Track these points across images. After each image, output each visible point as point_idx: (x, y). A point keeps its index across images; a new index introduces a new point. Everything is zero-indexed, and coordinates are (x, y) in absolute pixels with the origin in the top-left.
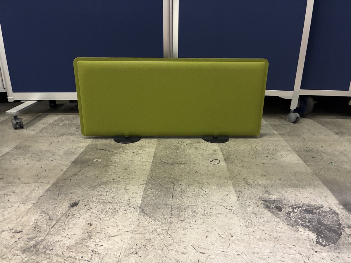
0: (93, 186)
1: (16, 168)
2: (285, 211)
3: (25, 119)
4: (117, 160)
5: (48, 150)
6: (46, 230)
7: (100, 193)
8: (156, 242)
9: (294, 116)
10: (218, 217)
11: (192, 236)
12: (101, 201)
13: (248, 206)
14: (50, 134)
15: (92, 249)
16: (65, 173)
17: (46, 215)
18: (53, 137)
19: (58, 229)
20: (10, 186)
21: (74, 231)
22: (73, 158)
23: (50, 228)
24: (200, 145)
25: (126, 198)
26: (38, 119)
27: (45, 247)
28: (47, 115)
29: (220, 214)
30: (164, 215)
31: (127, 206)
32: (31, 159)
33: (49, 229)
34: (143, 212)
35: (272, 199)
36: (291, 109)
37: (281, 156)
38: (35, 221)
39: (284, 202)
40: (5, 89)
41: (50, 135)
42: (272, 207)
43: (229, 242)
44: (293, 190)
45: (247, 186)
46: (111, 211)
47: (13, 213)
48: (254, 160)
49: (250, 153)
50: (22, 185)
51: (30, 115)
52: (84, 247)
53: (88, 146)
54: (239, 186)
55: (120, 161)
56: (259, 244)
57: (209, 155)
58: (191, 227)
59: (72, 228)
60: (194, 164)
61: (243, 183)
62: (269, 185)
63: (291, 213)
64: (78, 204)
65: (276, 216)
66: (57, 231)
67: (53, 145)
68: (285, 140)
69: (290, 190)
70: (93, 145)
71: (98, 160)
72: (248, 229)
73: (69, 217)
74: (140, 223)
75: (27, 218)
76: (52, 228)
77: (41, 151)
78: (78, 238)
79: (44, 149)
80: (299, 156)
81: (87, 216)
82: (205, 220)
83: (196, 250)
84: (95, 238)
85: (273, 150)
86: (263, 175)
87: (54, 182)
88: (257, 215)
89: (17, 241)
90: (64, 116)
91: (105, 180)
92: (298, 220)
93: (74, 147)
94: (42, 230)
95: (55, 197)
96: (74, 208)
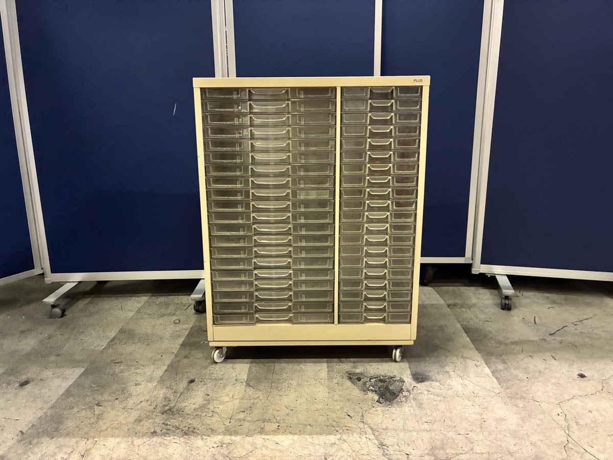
0: (204, 366)
1: (129, 352)
2: (363, 381)
5: (153, 333)
6: (175, 400)
7: (211, 372)
8: (259, 405)
10: (308, 387)
12: (213, 378)
13: (335, 378)
15: (212, 410)
16: (176, 356)
17: (171, 389)
18: (153, 318)
19: (183, 398)
20: (131, 368)
21: (196, 399)
22: (181, 341)
25: (234, 375)
27: (177, 410)
29: (310, 385)
30: (265, 387)
31: (236, 381)
32: (140, 343)
33: (177, 399)
34: (248, 385)
35: (356, 372)
38: (164, 394)
39: (365, 374)
41: (150, 316)
42: (354, 379)
46: (222, 385)
50: (141, 367)
52: (206, 409)
53: (192, 327)
54: (331, 362)
58: (285, 395)
59: (194, 398)
63: (367, 382)
64: (195, 381)
65: (355, 385)
66: (183, 400)
70: (197, 326)
72: (330, 394)
73: (190, 390)
74: (246, 393)
75: (157, 392)
77: (147, 335)
78: (200, 403)
79: (149, 332)
81: (204, 389)
82: (298, 389)
83: (287, 409)
84: (213, 403)
87: (169, 364)
88: (340, 384)
92: (370, 387)
93: (177, 329)
94: (171, 399)
95: (174, 376)
96: (193, 384)
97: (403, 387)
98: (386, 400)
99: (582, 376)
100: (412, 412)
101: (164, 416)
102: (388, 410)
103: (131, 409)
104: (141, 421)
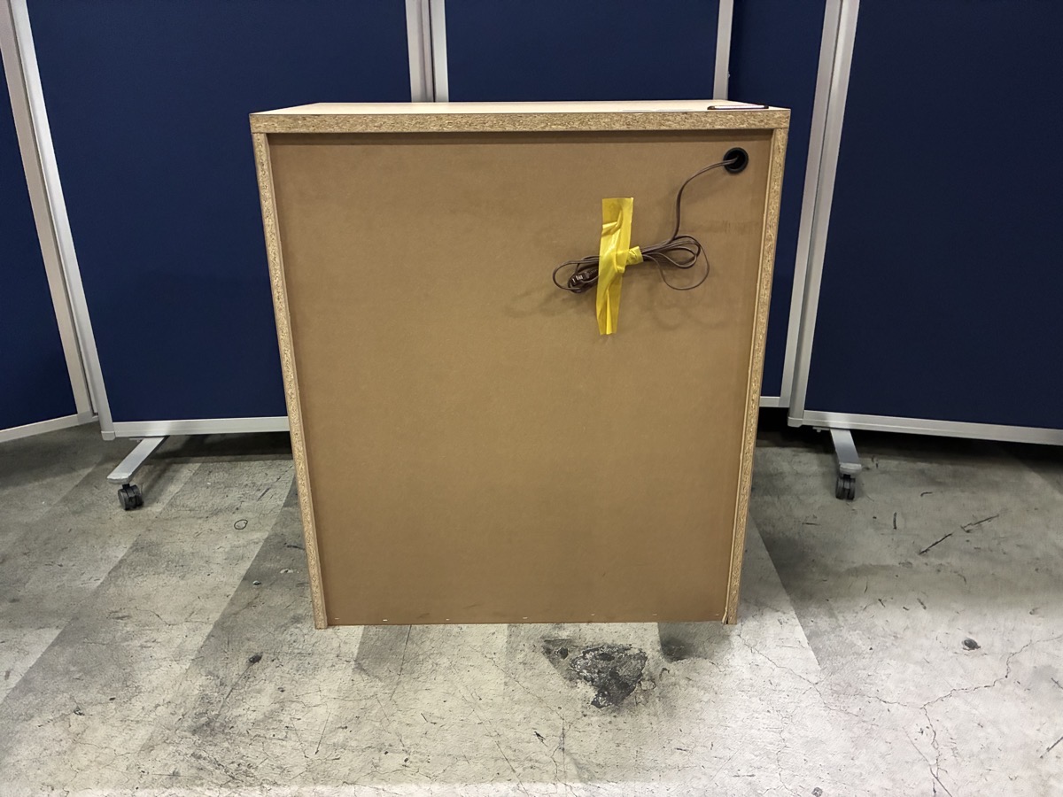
0: (282, 626)
1: (146, 594)
2: (571, 656)
5: (194, 551)
6: (220, 701)
7: (294, 638)
10: (469, 671)
11: (425, 701)
12: (296, 651)
13: (520, 651)
14: (191, 510)
15: (286, 724)
17: (216, 677)
19: (236, 698)
21: (259, 700)
25: (335, 644)
29: (473, 666)
30: (390, 671)
31: (337, 659)
32: (169, 573)
33: (224, 698)
35: (559, 638)
38: (202, 689)
39: (577, 641)
41: (192, 513)
42: (555, 652)
43: (474, 707)
46: (311, 667)
50: (165, 628)
52: (275, 722)
56: (514, 708)
58: (425, 689)
59: (255, 697)
63: (579, 659)
64: (260, 658)
65: (555, 666)
66: (236, 702)
71: (287, 571)
72: (507, 687)
74: (354, 685)
75: (188, 684)
76: (227, 697)
78: (266, 710)
81: (276, 676)
82: (450, 676)
83: (426, 720)
84: (290, 709)
87: (217, 619)
88: (528, 665)
89: (181, 719)
91: (300, 612)
92: (584, 671)
94: (213, 700)
95: (223, 647)
96: (256, 665)
97: (643, 672)
98: (610, 698)
99: (971, 645)
100: (655, 727)
101: (196, 738)
102: (610, 722)
103: (138, 722)
104: (151, 748)
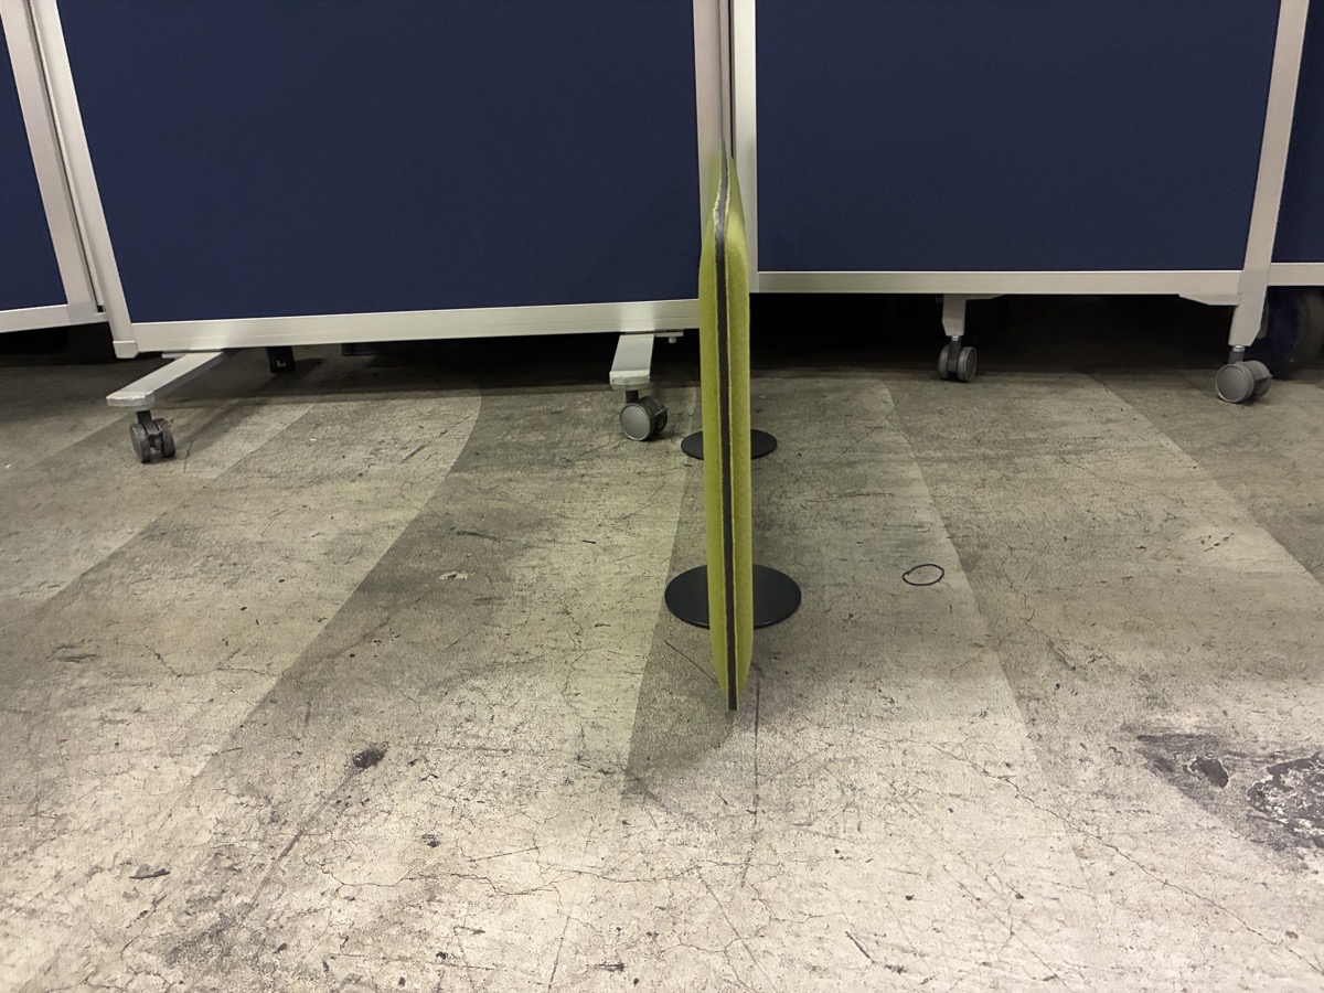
0: (439, 684)
1: (146, 614)
2: (1242, 781)
3: (178, 422)
4: (531, 576)
5: (265, 540)
6: (261, 866)
7: (466, 712)
8: (700, 920)
9: (1244, 373)
10: (951, 811)
11: (846, 892)
12: (471, 742)
13: (1079, 762)
14: (271, 477)
15: (439, 944)
16: (328, 634)
17: (262, 801)
18: (282, 489)
19: (307, 859)
20: (124, 685)
21: (367, 867)
22: (363, 568)
23: (277, 857)
24: (856, 507)
25: (571, 728)
26: (226, 420)
27: (255, 937)
28: (261, 404)
29: (959, 796)
30: (726, 803)
31: (576, 766)
32: (205, 576)
33: (273, 859)
34: (639, 789)
35: (1178, 732)
36: (1231, 347)
37: (1203, 542)
38: (220, 829)
39: (1231, 741)
40: (100, 309)
41: (273, 481)
42: (1185, 767)
43: (1008, 921)
44: (1267, 691)
45: (1064, 673)
46: (511, 783)
47: (137, 796)
48: (1086, 564)
49: (1068, 536)
50: (168, 681)
51: (200, 407)
52: (408, 937)
53: (416, 520)
54: (1032, 676)
55: (541, 577)
56: (1141, 930)
57: (898, 546)
58: (839, 856)
59: (361, 858)
60: (839, 585)
61: (1049, 661)
62: (1160, 671)
63: (1266, 789)
64: (382, 756)
65: (1205, 806)
66: (304, 871)
67: (285, 519)
68: (1214, 478)
69: (1254, 691)
70: (434, 515)
71: (455, 576)
72: (1088, 862)
73: (350, 810)
74: (629, 835)
75: (189, 815)
76: (284, 855)
77: (240, 546)
78: (382, 897)
79: (252, 535)
80: (1281, 543)
81: (414, 806)
82: (899, 822)
83: (868, 956)
84: (454, 899)
85: (1166, 521)
86: (1130, 628)
87: (289, 666)
88: (1121, 801)
89: (146, 912)
90: (323, 405)
91: (484, 655)
92: (1301, 821)
93: (361, 526)
94: (245, 863)
95: (293, 727)
96: (370, 773)
